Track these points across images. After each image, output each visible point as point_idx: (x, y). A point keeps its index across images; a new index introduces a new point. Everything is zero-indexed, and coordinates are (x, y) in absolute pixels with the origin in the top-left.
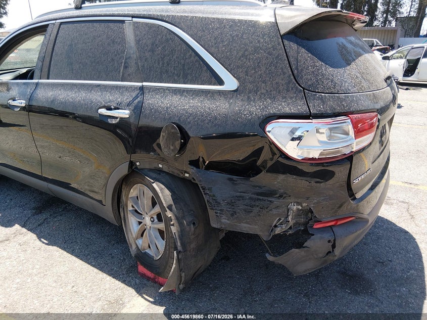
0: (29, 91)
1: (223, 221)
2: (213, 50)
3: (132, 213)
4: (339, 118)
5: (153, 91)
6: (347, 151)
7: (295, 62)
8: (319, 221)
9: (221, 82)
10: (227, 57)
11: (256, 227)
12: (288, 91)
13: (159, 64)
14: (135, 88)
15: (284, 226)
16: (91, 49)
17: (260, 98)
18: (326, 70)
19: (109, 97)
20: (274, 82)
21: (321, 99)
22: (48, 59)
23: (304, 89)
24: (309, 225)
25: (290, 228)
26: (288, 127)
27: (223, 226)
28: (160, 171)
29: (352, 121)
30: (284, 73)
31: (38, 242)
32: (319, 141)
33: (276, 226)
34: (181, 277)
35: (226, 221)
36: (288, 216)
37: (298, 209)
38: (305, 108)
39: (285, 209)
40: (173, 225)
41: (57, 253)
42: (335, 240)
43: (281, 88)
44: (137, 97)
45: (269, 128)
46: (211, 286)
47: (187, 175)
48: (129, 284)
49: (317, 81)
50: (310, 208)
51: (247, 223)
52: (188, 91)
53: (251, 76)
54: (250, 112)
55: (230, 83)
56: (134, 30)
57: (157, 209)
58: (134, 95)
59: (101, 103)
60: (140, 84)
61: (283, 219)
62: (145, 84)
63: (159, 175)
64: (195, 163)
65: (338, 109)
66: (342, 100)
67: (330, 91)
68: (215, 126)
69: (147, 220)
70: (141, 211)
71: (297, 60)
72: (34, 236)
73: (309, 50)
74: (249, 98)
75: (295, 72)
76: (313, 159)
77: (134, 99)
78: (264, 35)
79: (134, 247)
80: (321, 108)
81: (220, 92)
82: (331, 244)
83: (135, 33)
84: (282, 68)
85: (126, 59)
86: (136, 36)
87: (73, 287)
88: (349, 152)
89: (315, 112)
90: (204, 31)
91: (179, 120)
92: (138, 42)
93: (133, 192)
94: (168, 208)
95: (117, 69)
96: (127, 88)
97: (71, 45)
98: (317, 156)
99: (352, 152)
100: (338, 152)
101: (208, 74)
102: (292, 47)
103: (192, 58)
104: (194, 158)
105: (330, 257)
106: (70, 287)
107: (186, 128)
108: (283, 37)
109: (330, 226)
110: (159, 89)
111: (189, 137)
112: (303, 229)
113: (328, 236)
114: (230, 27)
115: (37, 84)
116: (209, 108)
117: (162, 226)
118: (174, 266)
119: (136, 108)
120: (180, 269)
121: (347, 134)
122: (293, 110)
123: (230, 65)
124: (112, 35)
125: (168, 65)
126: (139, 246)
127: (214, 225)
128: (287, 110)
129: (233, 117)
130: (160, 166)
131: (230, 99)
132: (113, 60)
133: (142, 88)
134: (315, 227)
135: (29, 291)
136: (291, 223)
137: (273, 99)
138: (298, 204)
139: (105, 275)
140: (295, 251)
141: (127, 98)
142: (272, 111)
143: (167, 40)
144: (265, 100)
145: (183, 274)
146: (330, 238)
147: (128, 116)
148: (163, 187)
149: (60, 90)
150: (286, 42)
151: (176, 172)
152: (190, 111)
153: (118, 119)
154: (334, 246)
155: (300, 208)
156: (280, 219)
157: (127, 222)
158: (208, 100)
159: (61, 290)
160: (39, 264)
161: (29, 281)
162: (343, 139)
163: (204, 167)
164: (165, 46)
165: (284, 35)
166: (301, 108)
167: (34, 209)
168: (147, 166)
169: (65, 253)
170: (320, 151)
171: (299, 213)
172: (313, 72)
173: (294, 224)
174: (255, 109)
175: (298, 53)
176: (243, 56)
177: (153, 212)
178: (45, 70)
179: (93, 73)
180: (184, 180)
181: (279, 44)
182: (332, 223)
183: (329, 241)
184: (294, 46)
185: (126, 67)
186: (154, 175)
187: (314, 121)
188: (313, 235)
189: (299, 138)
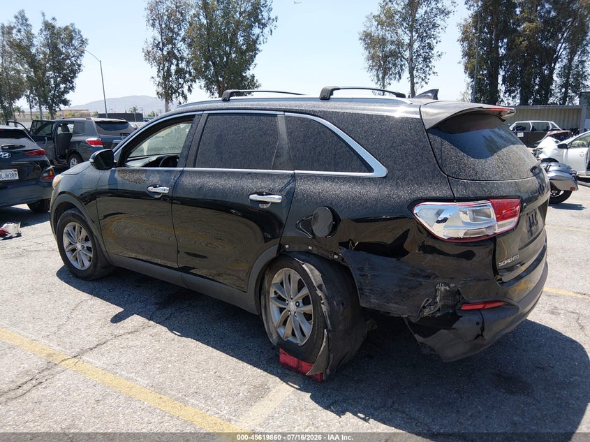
0: (172, 178)
1: (372, 300)
2: (363, 142)
3: (275, 300)
4: (480, 202)
5: (304, 178)
6: (490, 233)
7: (440, 153)
8: (468, 303)
9: (371, 170)
10: (377, 148)
11: (405, 307)
12: (433, 177)
13: (310, 153)
14: (288, 175)
15: (432, 307)
16: (242, 140)
17: (408, 184)
18: (467, 160)
19: (260, 184)
20: (420, 170)
21: (464, 185)
22: (194, 149)
23: (448, 176)
24: (457, 308)
25: (439, 310)
26: (434, 209)
27: (372, 306)
28: (309, 253)
29: (492, 204)
30: (430, 162)
31: (170, 334)
32: (463, 222)
33: (424, 307)
34: (329, 358)
35: (375, 301)
36: (436, 297)
37: (445, 290)
38: (449, 192)
39: (433, 290)
40: (323, 304)
41: (191, 343)
42: (483, 322)
43: (427, 174)
44: (289, 183)
45: (416, 210)
46: (355, 379)
47: (336, 257)
48: (271, 373)
49: (460, 169)
50: (458, 290)
51: (396, 303)
52: (338, 177)
53: (399, 165)
54: (398, 196)
55: (380, 170)
56: (286, 123)
57: (305, 291)
58: (286, 181)
59: (253, 190)
60: (292, 172)
61: (431, 300)
62: (296, 171)
63: (309, 256)
64: (344, 245)
65: (479, 194)
66: (482, 186)
67: (472, 178)
68: (366, 208)
69: (292, 306)
70: (286, 296)
71: (441, 151)
72: (165, 329)
73: (452, 142)
74: (397, 184)
75: (440, 161)
76: (457, 239)
77: (286, 186)
78: (410, 130)
79: (275, 336)
80: (464, 193)
81: (369, 179)
82: (479, 326)
83: (287, 126)
84: (428, 158)
85: (278, 149)
86: (288, 128)
87: (215, 372)
88: (491, 233)
89: (458, 196)
90: (354, 125)
91: (331, 203)
92: (290, 134)
93: (277, 278)
94: (318, 287)
95: (268, 159)
96: (278, 176)
97: (220, 136)
98: (461, 235)
99: (495, 233)
100: (482, 232)
101: (359, 162)
102: (437, 140)
103: (343, 149)
104: (345, 240)
105: (479, 341)
106: (212, 373)
107: (337, 211)
108: (428, 131)
109: (478, 309)
110: (310, 176)
111: (340, 220)
112: (451, 312)
113: (476, 318)
114: (379, 122)
115: (182, 172)
116: (360, 193)
117: (309, 309)
118: (324, 344)
119: (288, 193)
120: (329, 349)
121: (489, 216)
122: (439, 194)
123: (379, 155)
124: (264, 128)
125: (319, 155)
126: (280, 334)
127: (363, 305)
128: (433, 194)
129: (382, 201)
130: (310, 248)
131: (380, 184)
132: (264, 150)
133: (294, 176)
134: (462, 308)
135: (172, 375)
136: (439, 305)
137: (420, 184)
138: (446, 284)
139: (245, 364)
140: (443, 332)
141: (278, 184)
142: (420, 195)
143: (319, 133)
144: (413, 185)
145: (332, 356)
146: (479, 320)
147: (280, 201)
148: (313, 268)
149: (208, 178)
150: (431, 136)
151: (325, 254)
152: (341, 195)
153: (269, 204)
154: (483, 330)
155: (448, 289)
156: (428, 300)
157: (268, 310)
158: (359, 186)
159: (204, 375)
160: (176, 352)
161: (170, 366)
162: (485, 220)
163: (353, 248)
164: (317, 138)
165: (429, 129)
166: (446, 192)
167: (157, 304)
168: (296, 249)
169: (201, 344)
170: (464, 231)
171: (447, 295)
172: (456, 161)
173: (442, 305)
174: (403, 193)
175: (442, 145)
176: (392, 147)
177: (300, 295)
178: (192, 158)
179: (243, 162)
180: (333, 262)
181: (424, 137)
182: (481, 306)
183: (478, 324)
184: (439, 139)
185: (277, 157)
186: (303, 257)
187: (457, 203)
188: (461, 317)
189: (445, 220)
